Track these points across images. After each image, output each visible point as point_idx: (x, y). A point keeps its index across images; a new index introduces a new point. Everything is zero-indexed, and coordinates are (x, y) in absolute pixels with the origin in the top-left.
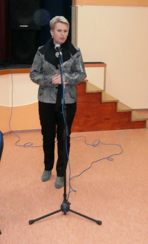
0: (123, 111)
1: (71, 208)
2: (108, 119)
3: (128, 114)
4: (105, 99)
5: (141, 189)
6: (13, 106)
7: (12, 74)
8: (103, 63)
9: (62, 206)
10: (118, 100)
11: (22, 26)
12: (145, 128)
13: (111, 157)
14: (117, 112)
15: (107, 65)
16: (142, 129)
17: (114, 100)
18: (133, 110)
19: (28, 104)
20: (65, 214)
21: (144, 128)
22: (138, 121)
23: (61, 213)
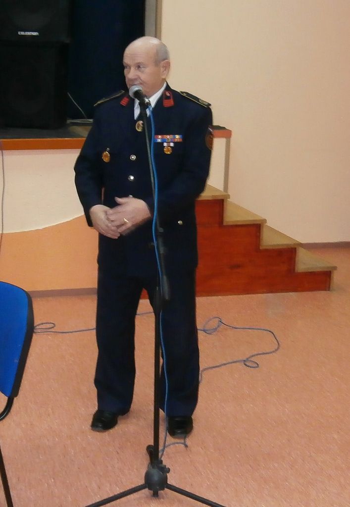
0: (277, 248)
1: (171, 480)
2: (238, 266)
3: (288, 253)
4: (232, 216)
5: (336, 436)
6: (4, 232)
7: (4, 151)
8: (224, 128)
9: (148, 476)
10: (265, 221)
11: (23, 33)
12: (329, 290)
13: (253, 359)
14: (261, 248)
15: (233, 134)
16: (323, 292)
17: (254, 220)
18: (301, 245)
19: (40, 228)
20: (156, 495)
21: (326, 290)
22: (311, 273)
23: (146, 491)
